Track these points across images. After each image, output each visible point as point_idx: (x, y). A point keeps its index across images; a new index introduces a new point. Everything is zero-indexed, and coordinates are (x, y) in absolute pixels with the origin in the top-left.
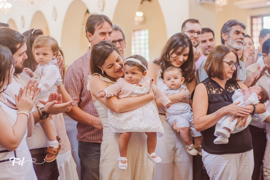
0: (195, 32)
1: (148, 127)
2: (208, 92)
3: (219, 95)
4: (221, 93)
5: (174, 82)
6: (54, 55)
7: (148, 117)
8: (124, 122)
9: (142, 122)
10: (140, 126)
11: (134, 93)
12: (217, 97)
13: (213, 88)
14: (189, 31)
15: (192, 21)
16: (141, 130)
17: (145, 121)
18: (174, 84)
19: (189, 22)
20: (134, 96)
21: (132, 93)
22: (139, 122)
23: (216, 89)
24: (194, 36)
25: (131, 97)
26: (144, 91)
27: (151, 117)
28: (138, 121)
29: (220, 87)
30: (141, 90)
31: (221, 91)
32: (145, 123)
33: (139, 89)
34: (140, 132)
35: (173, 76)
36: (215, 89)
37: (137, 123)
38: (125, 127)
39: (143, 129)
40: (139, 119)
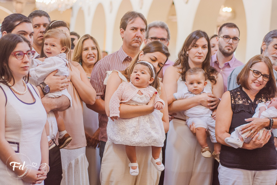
0: (230, 38)
1: (140, 142)
2: (233, 102)
3: (245, 106)
4: (248, 104)
5: (197, 87)
6: (63, 49)
7: (142, 131)
8: (117, 133)
9: (136, 135)
10: (132, 140)
11: (133, 101)
12: (242, 108)
13: (240, 98)
14: (223, 36)
15: (229, 25)
16: (133, 144)
17: (139, 134)
18: (196, 89)
19: (226, 26)
20: (132, 104)
21: (131, 100)
22: (132, 136)
23: (244, 100)
24: (229, 42)
25: (129, 104)
26: (143, 101)
27: (146, 131)
28: (130, 135)
29: (248, 99)
30: (141, 98)
31: (248, 103)
32: (138, 137)
33: (138, 97)
34: (131, 145)
35: (197, 81)
36: (242, 100)
37: (129, 136)
38: (117, 138)
39: (135, 143)
40: (133, 132)
